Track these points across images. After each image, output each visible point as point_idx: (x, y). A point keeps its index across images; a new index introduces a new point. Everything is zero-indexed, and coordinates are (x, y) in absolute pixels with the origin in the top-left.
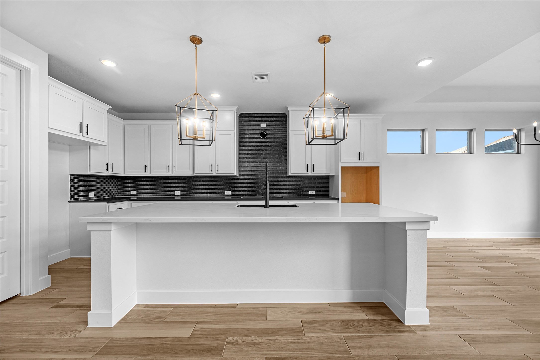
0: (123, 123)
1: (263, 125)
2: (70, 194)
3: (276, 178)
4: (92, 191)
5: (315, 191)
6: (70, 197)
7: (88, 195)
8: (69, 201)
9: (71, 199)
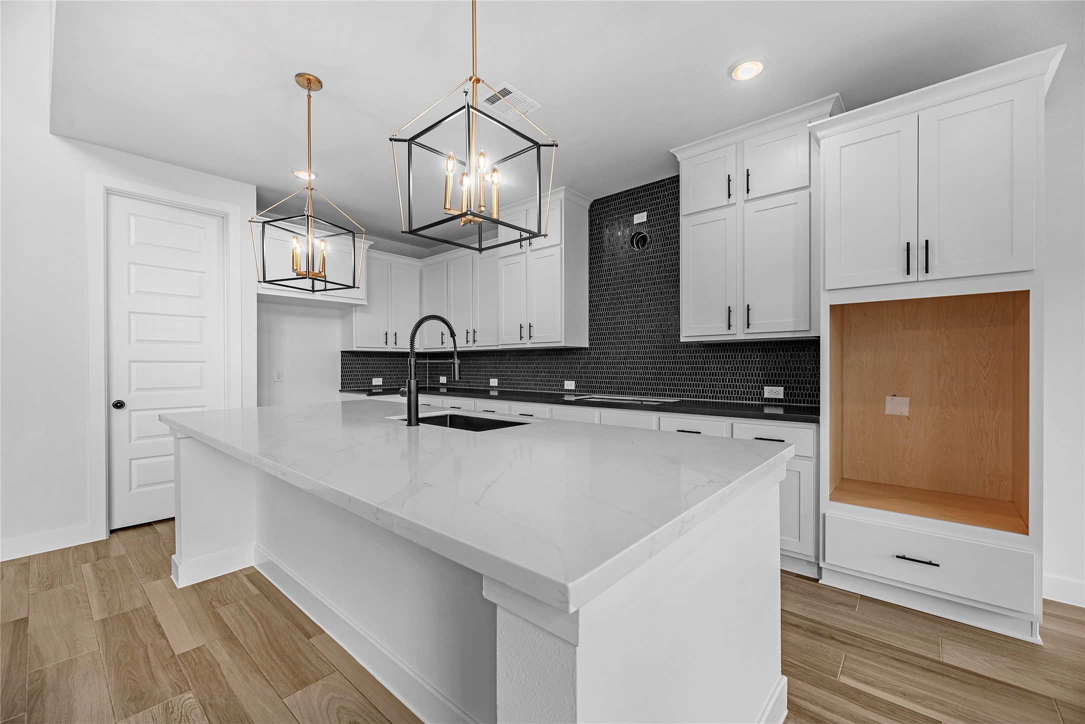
0: (420, 264)
1: (640, 218)
2: (342, 380)
3: (670, 351)
4: (378, 376)
5: (785, 389)
6: (342, 384)
7: (371, 382)
8: (340, 391)
9: (342, 387)
